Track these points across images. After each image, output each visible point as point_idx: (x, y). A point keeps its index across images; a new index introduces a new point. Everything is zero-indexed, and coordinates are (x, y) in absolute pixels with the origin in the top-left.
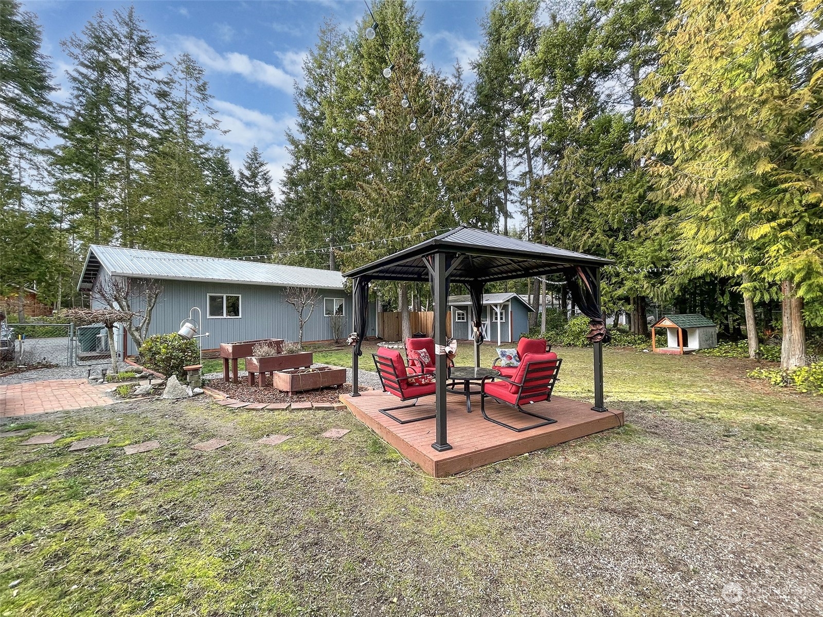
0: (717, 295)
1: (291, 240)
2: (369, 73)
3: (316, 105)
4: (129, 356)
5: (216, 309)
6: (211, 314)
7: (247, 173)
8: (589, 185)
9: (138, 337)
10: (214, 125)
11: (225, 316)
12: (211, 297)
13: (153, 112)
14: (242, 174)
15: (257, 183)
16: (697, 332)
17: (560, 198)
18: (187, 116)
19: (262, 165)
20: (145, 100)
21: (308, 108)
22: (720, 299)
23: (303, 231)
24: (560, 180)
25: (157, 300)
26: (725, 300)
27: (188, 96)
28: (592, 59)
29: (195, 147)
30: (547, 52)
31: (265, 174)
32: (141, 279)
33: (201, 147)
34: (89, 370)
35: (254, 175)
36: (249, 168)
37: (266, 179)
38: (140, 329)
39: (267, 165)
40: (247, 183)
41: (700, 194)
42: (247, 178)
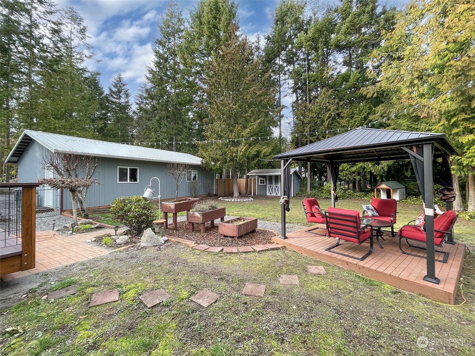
0: (404, 171)
1: (145, 133)
2: (208, 34)
3: (165, 50)
4: (64, 211)
5: (123, 176)
6: (120, 180)
7: (115, 90)
8: (336, 110)
9: (80, 197)
10: (90, 56)
11: (128, 182)
12: (120, 169)
13: (49, 43)
14: (111, 90)
15: (120, 96)
16: (398, 191)
17: (320, 116)
18: (71, 48)
19: (124, 85)
20: (44, 34)
21: (161, 52)
22: (406, 174)
23: (153, 128)
24: (320, 106)
25: (95, 171)
26: (408, 174)
27: (72, 35)
28: (340, 40)
29: (78, 69)
30: (314, 34)
31: (126, 91)
32: (83, 156)
33: (81, 69)
34: (54, 224)
35: (120, 92)
36: (116, 86)
37: (127, 95)
38: (81, 192)
39: (127, 85)
40: (114, 96)
41: (435, 116)
42: (114, 93)
